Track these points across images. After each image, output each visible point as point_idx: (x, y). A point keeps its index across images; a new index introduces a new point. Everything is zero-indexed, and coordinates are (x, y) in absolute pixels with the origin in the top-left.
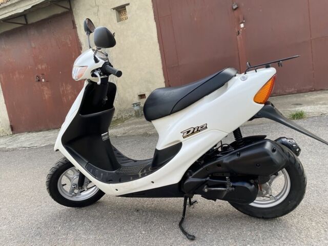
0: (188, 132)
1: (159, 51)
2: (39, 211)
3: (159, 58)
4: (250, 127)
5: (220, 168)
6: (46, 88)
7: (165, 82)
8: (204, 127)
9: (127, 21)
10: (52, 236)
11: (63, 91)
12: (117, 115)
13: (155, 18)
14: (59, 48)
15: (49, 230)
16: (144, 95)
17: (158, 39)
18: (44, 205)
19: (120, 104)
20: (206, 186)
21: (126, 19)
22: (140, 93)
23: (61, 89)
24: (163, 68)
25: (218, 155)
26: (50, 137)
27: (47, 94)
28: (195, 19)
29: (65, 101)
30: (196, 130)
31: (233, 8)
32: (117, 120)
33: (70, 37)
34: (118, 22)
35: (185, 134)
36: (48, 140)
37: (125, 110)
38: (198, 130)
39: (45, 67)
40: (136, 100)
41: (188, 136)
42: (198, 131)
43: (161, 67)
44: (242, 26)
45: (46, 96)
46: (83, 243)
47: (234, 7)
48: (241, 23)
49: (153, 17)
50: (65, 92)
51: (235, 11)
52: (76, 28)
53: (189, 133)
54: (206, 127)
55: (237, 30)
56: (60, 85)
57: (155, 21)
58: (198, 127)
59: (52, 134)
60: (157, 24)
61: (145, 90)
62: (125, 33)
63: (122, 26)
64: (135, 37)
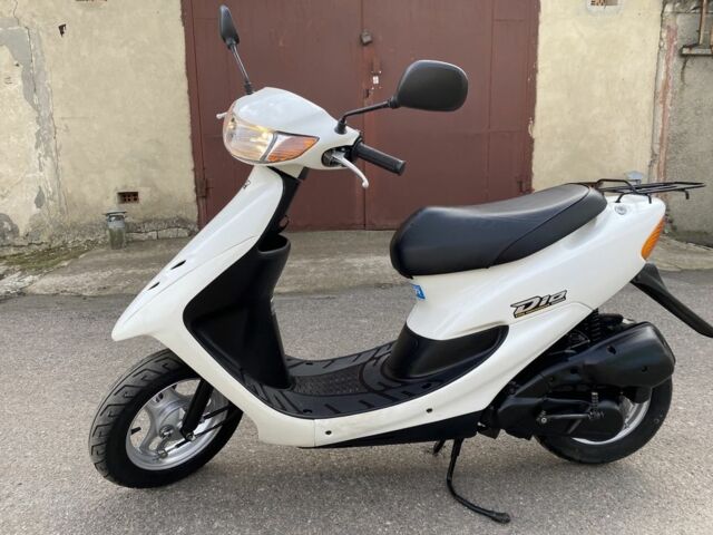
0: (527, 305)
1: (186, 96)
3: (186, 111)
5: (575, 377)
7: (195, 170)
8: (560, 298)
9: (104, 5)
12: (50, 238)
13: (183, 17)
16: (135, 195)
17: (187, 68)
19: (61, 210)
20: (544, 413)
22: (125, 187)
24: (193, 138)
28: (281, 44)
30: (543, 302)
31: (362, 41)
32: (49, 250)
35: (521, 310)
37: (74, 226)
40: (112, 205)
41: (525, 313)
42: (548, 303)
44: (376, 80)
47: (366, 40)
48: (375, 75)
51: (365, 48)
53: (527, 307)
54: (564, 297)
55: (364, 86)
57: (184, 24)
60: (186, 31)
61: (138, 181)
62: (96, 33)
63: (89, 14)
64: (126, 48)
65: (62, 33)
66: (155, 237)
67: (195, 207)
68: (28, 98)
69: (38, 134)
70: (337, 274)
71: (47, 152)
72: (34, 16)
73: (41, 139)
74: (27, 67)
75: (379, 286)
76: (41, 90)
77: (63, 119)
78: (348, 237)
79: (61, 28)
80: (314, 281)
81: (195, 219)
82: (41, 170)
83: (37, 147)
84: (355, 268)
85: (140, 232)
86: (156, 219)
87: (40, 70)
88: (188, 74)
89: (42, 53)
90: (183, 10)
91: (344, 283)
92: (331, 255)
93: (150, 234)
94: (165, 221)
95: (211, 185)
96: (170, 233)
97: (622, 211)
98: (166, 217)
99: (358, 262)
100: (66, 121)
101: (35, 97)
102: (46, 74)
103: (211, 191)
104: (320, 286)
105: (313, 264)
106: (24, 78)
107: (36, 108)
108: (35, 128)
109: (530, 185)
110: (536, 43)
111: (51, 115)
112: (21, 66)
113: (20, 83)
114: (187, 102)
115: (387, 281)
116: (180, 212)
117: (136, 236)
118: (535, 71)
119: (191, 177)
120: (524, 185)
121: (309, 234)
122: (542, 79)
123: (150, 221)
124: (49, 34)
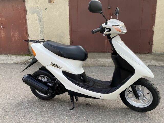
1: (69, 22)
2: (4, 102)
4: (111, 67)
6: (2, 31)
7: (70, 38)
9: (54, 3)
10: (15, 117)
11: (13, 35)
13: (69, 5)
14: (14, 11)
15: (13, 113)
17: (69, 16)
18: (7, 98)
21: (54, 2)
23: (12, 33)
24: (70, 31)
26: (3, 59)
27: (3, 35)
29: (14, 40)
31: (108, 8)
33: (21, 6)
34: (49, 3)
36: (2, 61)
39: (4, 20)
43: (69, 30)
45: (2, 36)
46: (35, 122)
47: (109, 8)
48: (111, 16)
49: (68, 4)
50: (14, 35)
51: (109, 10)
52: (25, 1)
56: (12, 31)
57: (69, 7)
59: (4, 57)
60: (69, 8)
61: (59, 40)
62: (52, 9)
63: (51, 6)
64: (57, 12)
65: (46, 10)
68: (39, 23)
69: (41, 31)
70: (94, 62)
71: (42, 34)
72: (41, 7)
73: (41, 32)
74: (39, 17)
75: (103, 66)
76: (42, 22)
77: (45, 27)
78: (102, 54)
79: (46, 9)
80: (88, 64)
82: (41, 38)
83: (40, 33)
84: (99, 62)
87: (42, 18)
88: (69, 17)
89: (42, 14)
90: (69, 4)
91: (95, 65)
92: (96, 58)
95: (73, 42)
99: (100, 60)
100: (46, 28)
101: (41, 23)
102: (43, 18)
103: (73, 43)
104: (89, 65)
105: (90, 60)
106: (39, 19)
107: (41, 25)
108: (40, 29)
109: (152, 43)
110: (156, 6)
111: (43, 27)
112: (38, 17)
113: (38, 20)
114: (69, 23)
115: (105, 65)
118: (155, 13)
119: (69, 40)
120: (150, 43)
121: (94, 53)
122: (157, 15)
124: (44, 10)
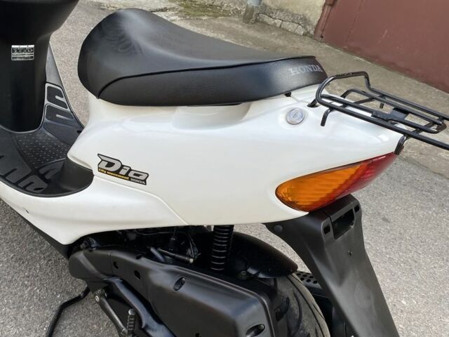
0: (110, 165)
25: (153, 250)
35: (103, 165)
38: (127, 175)
41: (107, 172)
42: (128, 177)
53: (111, 168)
54: (145, 181)
58: (130, 170)
66: (278, 25)
67: (320, 12)
81: (315, 23)
85: (271, 17)
86: (287, 11)
93: (276, 21)
94: (293, 15)
96: (290, 27)
97: (295, 119)
98: (295, 12)
103: (337, 3)
116: (307, 11)
117: (266, 19)
123: (282, 10)
